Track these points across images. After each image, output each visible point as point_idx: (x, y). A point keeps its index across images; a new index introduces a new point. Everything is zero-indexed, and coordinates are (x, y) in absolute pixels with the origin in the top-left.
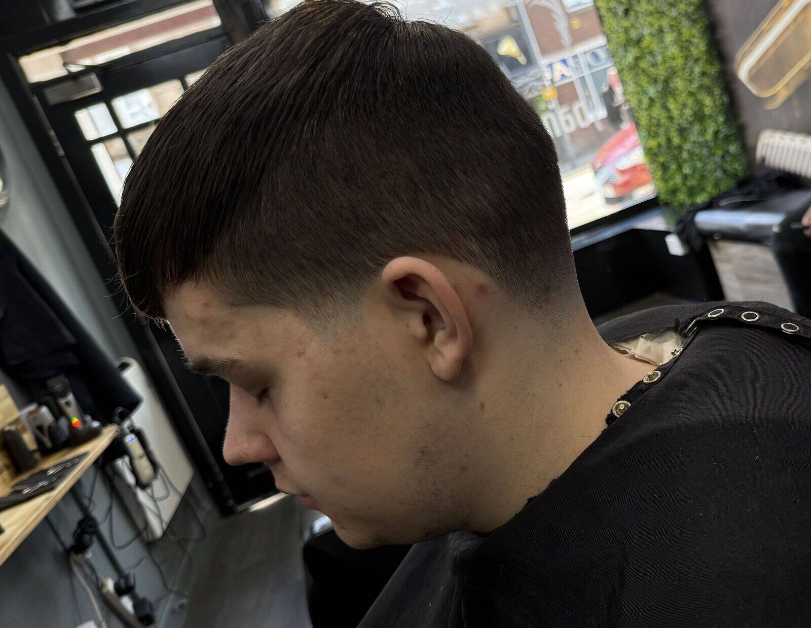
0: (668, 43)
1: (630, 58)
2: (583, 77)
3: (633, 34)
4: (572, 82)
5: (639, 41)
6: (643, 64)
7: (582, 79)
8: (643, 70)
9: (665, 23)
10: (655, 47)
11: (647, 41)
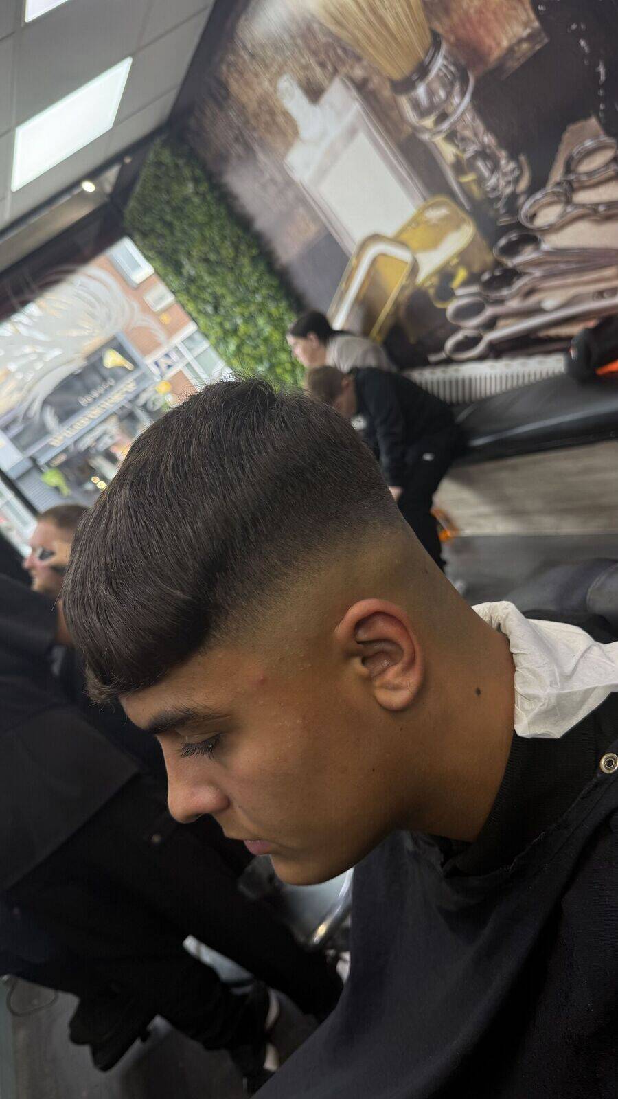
0: (262, 326)
1: (232, 347)
2: (189, 363)
3: (228, 326)
4: (181, 371)
5: (235, 331)
6: (247, 350)
7: (188, 365)
8: (248, 355)
9: (253, 308)
10: (252, 332)
11: (242, 329)
